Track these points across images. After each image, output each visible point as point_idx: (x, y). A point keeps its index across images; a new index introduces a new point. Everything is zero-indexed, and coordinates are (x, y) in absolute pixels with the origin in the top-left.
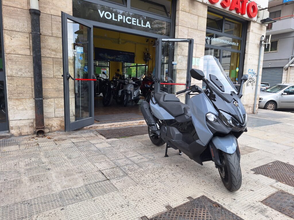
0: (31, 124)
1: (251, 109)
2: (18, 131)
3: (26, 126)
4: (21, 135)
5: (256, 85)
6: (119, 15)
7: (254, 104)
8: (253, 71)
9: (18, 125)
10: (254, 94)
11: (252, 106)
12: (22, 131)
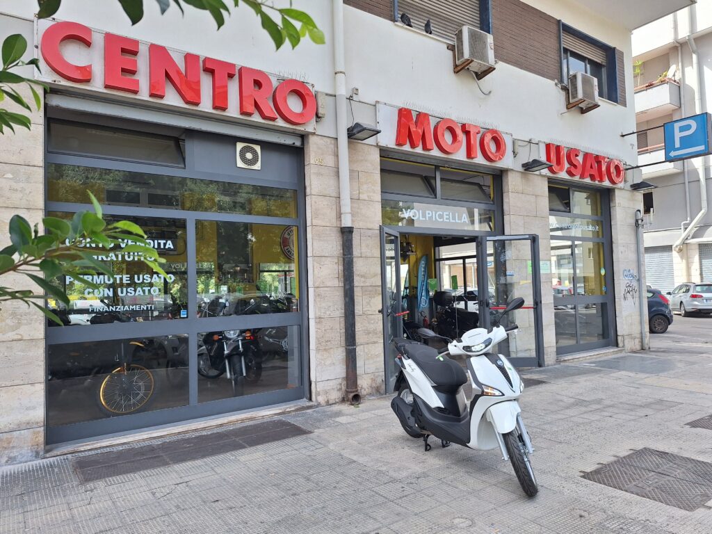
1: (637, 341)
2: (325, 397)
3: (333, 389)
4: (328, 403)
5: (640, 297)
6: (427, 212)
7: (641, 333)
8: (631, 271)
9: (326, 388)
10: (638, 313)
11: (639, 336)
12: (330, 397)
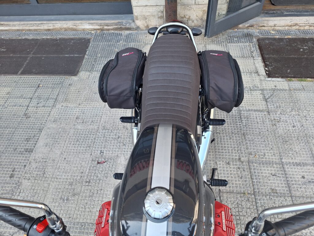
0: (160, 13)
2: (144, 22)
3: (154, 16)
4: (147, 28)
9: (144, 14)
12: (150, 23)
